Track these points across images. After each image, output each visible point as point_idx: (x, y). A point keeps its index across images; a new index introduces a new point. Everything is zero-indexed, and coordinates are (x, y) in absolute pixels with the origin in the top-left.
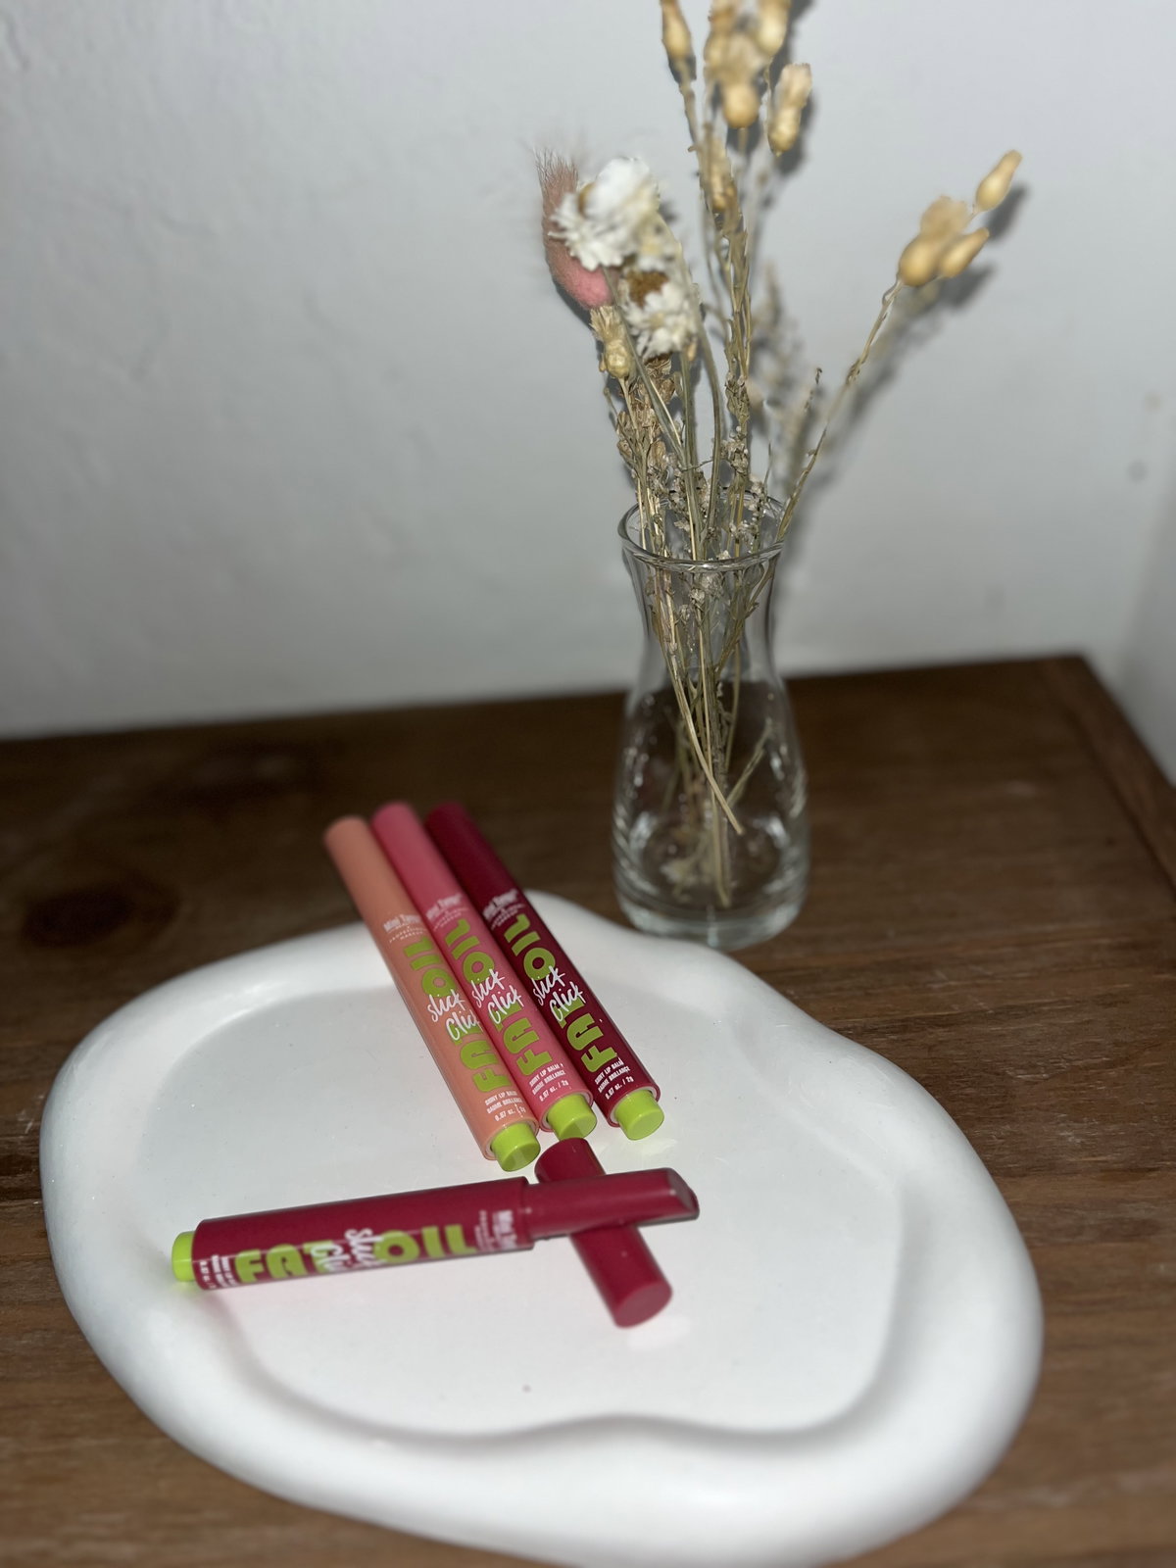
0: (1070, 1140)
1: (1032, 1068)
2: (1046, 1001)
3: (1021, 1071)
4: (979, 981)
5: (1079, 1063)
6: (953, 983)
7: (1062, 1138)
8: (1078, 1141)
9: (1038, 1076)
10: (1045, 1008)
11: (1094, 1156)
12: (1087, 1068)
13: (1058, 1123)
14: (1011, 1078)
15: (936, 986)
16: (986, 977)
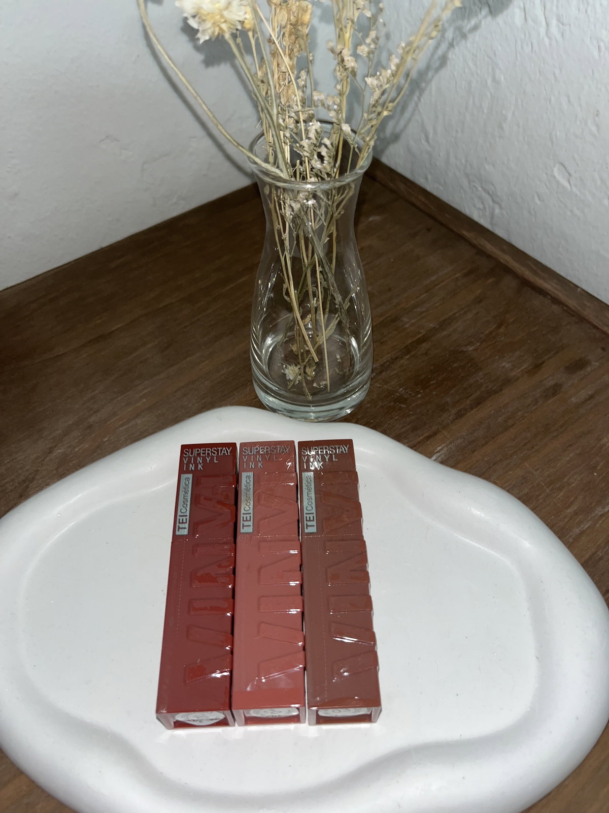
0: (507, 366)
1: (470, 344)
2: (456, 311)
3: (468, 347)
4: (423, 315)
5: (487, 332)
6: (413, 321)
7: (503, 367)
8: (510, 365)
9: (476, 345)
10: (457, 315)
11: (519, 368)
12: (490, 333)
13: (498, 362)
14: (467, 351)
15: (407, 326)
16: (424, 312)
